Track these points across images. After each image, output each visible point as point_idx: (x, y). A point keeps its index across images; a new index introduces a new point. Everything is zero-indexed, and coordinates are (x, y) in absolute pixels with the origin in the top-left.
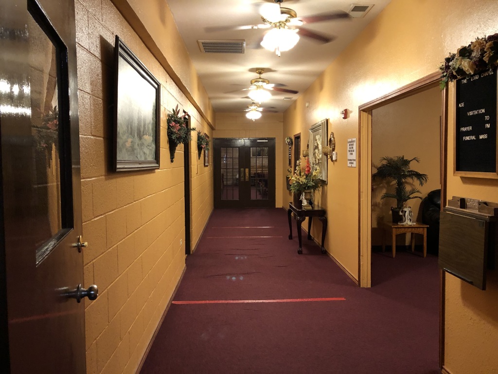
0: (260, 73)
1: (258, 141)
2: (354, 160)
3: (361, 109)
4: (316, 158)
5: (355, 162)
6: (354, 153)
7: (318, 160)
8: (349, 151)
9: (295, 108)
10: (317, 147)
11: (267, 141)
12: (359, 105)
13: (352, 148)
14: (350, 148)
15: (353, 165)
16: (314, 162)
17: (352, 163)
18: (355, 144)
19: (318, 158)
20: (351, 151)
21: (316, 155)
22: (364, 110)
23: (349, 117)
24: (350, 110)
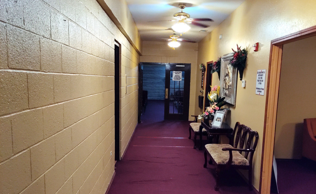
0: (182, 8)
1: (177, 66)
2: (263, 89)
3: (273, 43)
4: (226, 84)
5: (263, 91)
6: (263, 83)
7: (229, 86)
8: (258, 81)
9: (210, 39)
10: (227, 75)
11: (184, 66)
12: (272, 39)
13: (261, 78)
14: (259, 78)
15: (261, 94)
16: (225, 87)
17: (261, 92)
18: (264, 74)
19: (228, 84)
20: (260, 81)
21: (227, 81)
22: (276, 45)
23: (260, 50)
24: (262, 43)
